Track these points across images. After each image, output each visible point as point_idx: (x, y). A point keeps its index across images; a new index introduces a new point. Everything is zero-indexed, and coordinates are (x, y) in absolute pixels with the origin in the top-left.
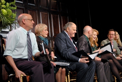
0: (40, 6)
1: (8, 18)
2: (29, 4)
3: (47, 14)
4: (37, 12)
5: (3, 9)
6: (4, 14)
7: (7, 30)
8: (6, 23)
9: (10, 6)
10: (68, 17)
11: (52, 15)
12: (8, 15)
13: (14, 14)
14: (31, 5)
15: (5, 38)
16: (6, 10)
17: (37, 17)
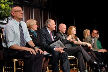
0: (33, 4)
1: (6, 11)
2: (24, 1)
3: (39, 11)
4: (30, 8)
5: (2, 4)
6: (3, 8)
7: (5, 22)
8: (3, 16)
9: (8, 1)
10: (56, 14)
11: (43, 12)
12: (6, 9)
13: (11, 8)
14: (26, 2)
15: (3, 28)
16: (4, 4)
17: (30, 12)
